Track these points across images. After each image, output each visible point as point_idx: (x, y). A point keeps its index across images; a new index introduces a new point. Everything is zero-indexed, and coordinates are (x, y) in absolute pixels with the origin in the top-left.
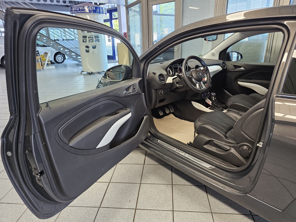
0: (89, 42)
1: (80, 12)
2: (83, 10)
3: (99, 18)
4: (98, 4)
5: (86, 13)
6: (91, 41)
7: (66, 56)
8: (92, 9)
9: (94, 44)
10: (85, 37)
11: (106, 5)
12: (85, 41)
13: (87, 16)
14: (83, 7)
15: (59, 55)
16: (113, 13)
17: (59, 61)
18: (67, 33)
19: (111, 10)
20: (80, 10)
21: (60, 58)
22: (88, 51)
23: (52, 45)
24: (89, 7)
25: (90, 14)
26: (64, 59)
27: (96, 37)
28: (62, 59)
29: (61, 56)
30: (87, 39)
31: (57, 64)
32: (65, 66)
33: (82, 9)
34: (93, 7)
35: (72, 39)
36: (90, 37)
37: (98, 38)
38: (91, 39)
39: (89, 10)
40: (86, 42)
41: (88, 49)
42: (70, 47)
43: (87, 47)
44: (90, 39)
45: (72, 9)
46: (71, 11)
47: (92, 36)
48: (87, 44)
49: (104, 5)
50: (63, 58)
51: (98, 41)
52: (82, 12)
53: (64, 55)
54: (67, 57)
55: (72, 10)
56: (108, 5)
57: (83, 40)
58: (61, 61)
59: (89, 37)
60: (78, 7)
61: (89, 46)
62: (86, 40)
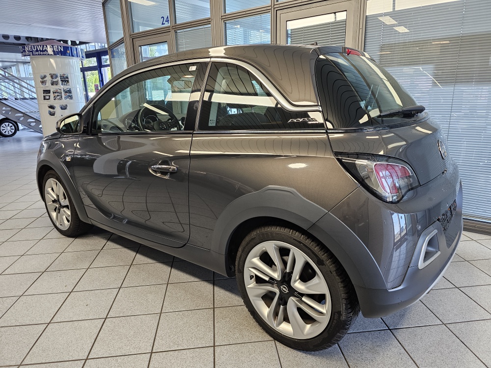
0: (55, 99)
1: (37, 53)
2: (43, 51)
3: (72, 64)
4: (78, 43)
5: (48, 55)
6: (58, 97)
7: (20, 125)
8: (58, 49)
9: (64, 101)
10: (47, 92)
11: (90, 44)
12: (47, 97)
13: (51, 60)
14: (43, 46)
15: (7, 124)
16: (103, 57)
17: (7, 133)
18: (24, 90)
19: (99, 52)
20: (37, 51)
21: (9, 128)
22: (52, 114)
23: (4, 112)
24: (53, 46)
25: (56, 57)
26: (17, 129)
27: (66, 92)
28: (12, 130)
29: (11, 125)
30: (52, 94)
31: (4, 138)
32: (19, 140)
33: (41, 50)
34: (61, 46)
35: (31, 97)
36: (56, 92)
37: (70, 93)
38: (58, 96)
39: (54, 51)
40: (49, 99)
41: (53, 110)
42: (27, 111)
43: (52, 107)
44: (56, 94)
45: (25, 49)
46: (22, 53)
47: (59, 91)
48: (52, 102)
49: (87, 45)
50: (13, 127)
51: (71, 97)
52: (42, 53)
53: (16, 123)
54: (21, 127)
55: (25, 51)
56: (93, 44)
57: (44, 96)
58: (10, 133)
59: (53, 92)
60: (34, 46)
61: (55, 105)
62: (49, 96)
